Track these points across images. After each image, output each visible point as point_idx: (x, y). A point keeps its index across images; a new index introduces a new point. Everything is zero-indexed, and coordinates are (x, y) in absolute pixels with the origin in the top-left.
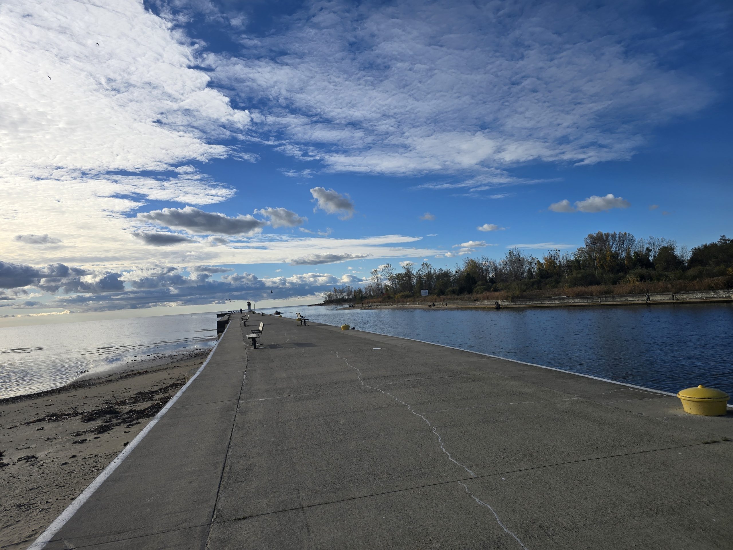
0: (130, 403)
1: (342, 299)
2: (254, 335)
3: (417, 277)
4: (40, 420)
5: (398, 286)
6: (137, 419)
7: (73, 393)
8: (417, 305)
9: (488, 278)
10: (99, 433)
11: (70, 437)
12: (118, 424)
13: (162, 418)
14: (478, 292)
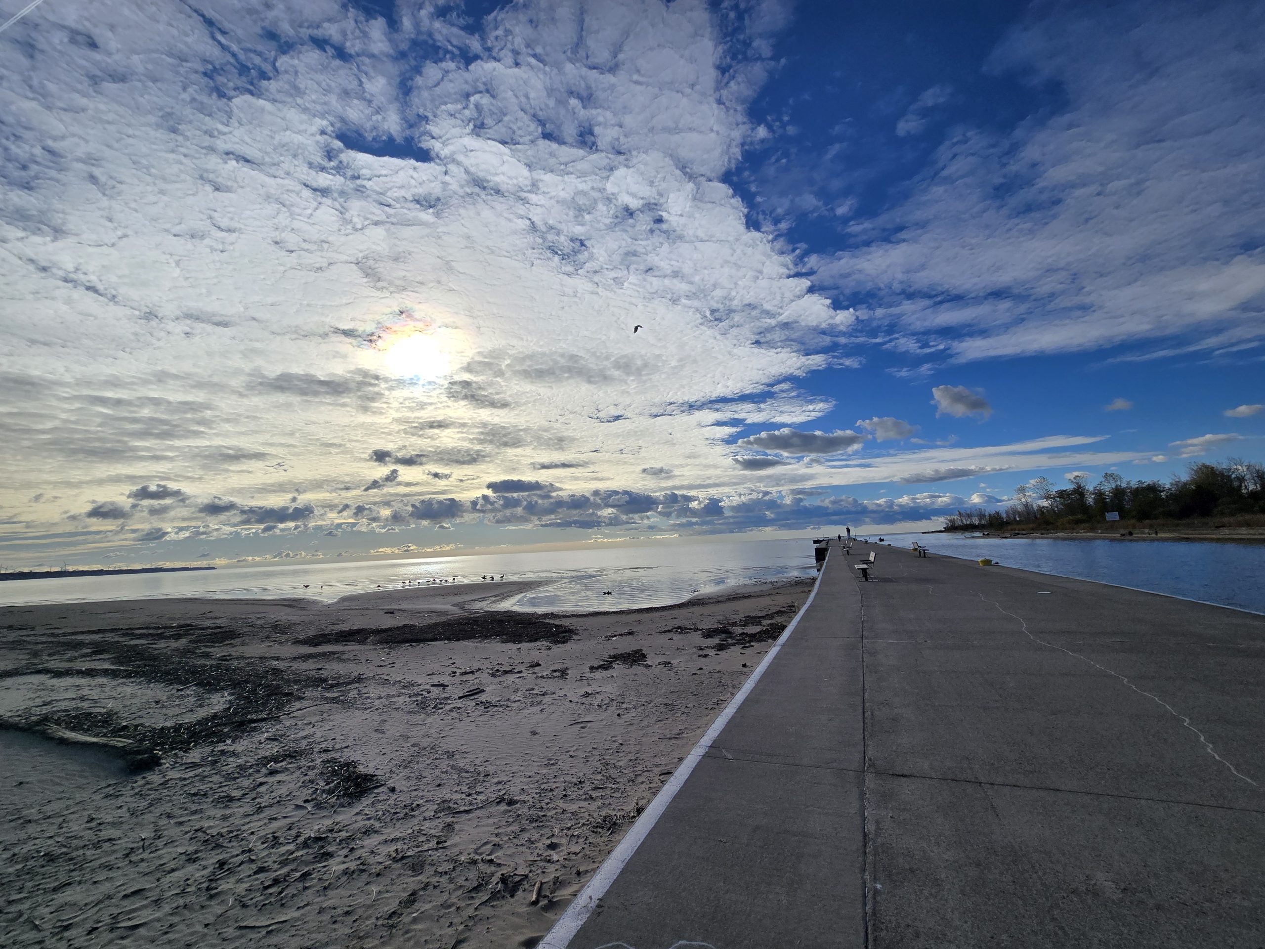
0: (742, 626)
1: (970, 524)
2: (865, 566)
3: (1096, 494)
4: (669, 631)
5: (1061, 506)
6: (749, 642)
7: (691, 609)
8: (1099, 533)
9: (1244, 491)
10: (718, 650)
11: (695, 650)
12: (734, 645)
13: (783, 645)
14: (1222, 514)
